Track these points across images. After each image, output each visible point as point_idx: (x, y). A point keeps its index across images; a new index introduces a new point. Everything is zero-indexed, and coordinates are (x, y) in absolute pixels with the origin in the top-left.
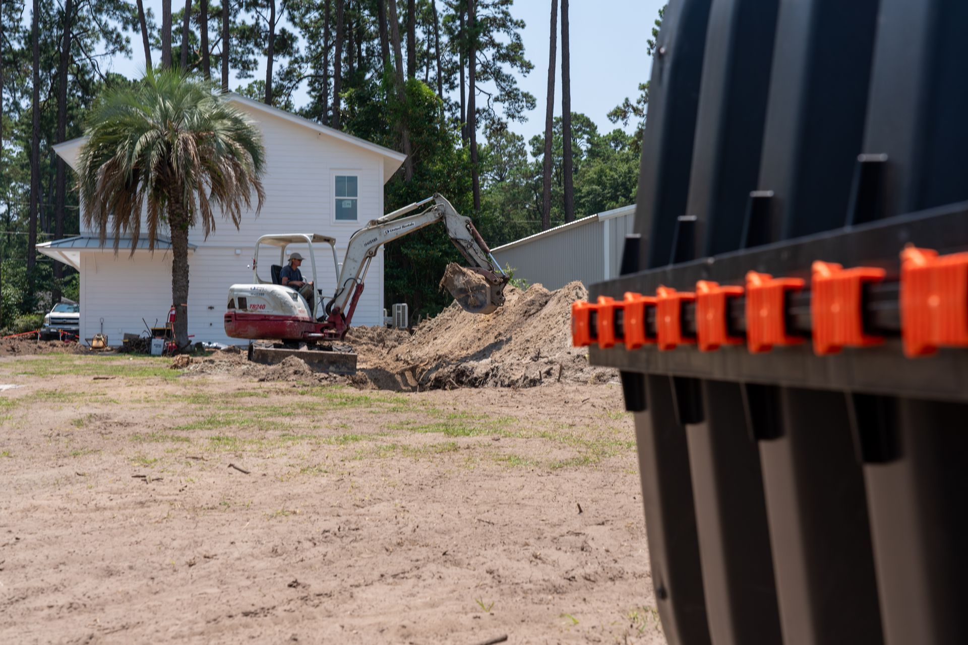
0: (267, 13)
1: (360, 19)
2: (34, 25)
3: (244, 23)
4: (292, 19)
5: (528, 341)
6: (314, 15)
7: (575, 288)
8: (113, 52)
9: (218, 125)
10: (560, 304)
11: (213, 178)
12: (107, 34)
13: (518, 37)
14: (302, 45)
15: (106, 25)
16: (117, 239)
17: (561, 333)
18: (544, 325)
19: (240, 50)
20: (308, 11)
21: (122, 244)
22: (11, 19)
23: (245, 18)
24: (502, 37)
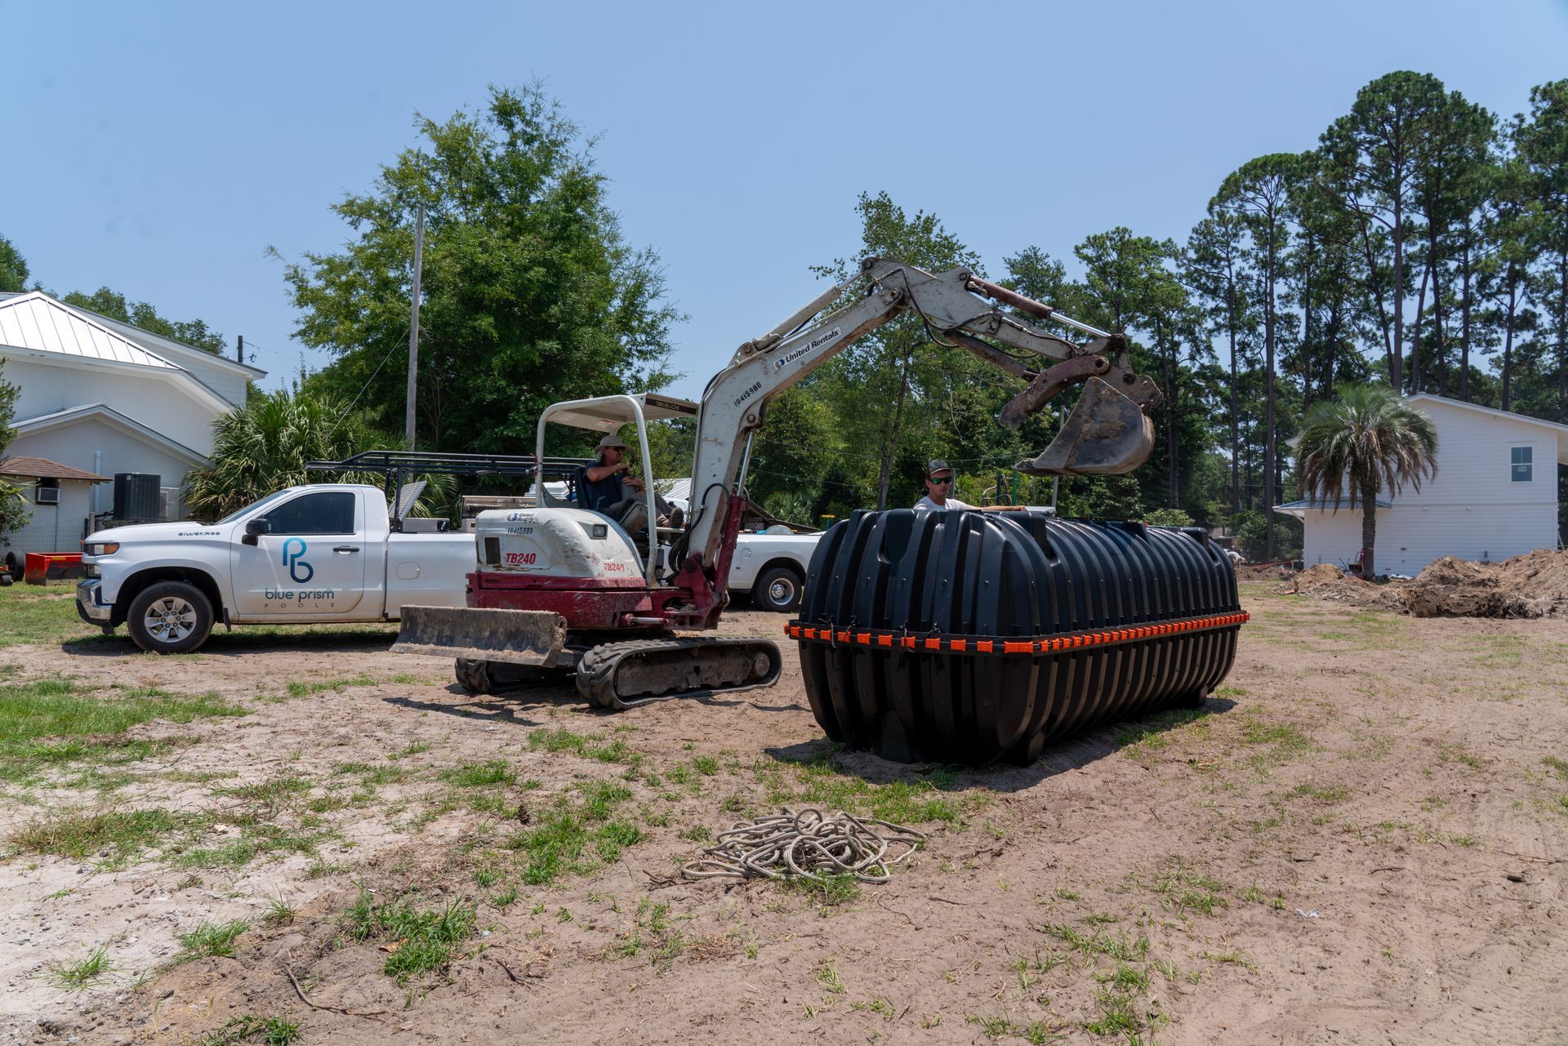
2: (1307, 336)
3: (1487, 309)
6: (1558, 293)
8: (1370, 348)
12: (1364, 334)
14: (1546, 319)
15: (1364, 328)
19: (1483, 331)
20: (1551, 291)
22: (1291, 333)
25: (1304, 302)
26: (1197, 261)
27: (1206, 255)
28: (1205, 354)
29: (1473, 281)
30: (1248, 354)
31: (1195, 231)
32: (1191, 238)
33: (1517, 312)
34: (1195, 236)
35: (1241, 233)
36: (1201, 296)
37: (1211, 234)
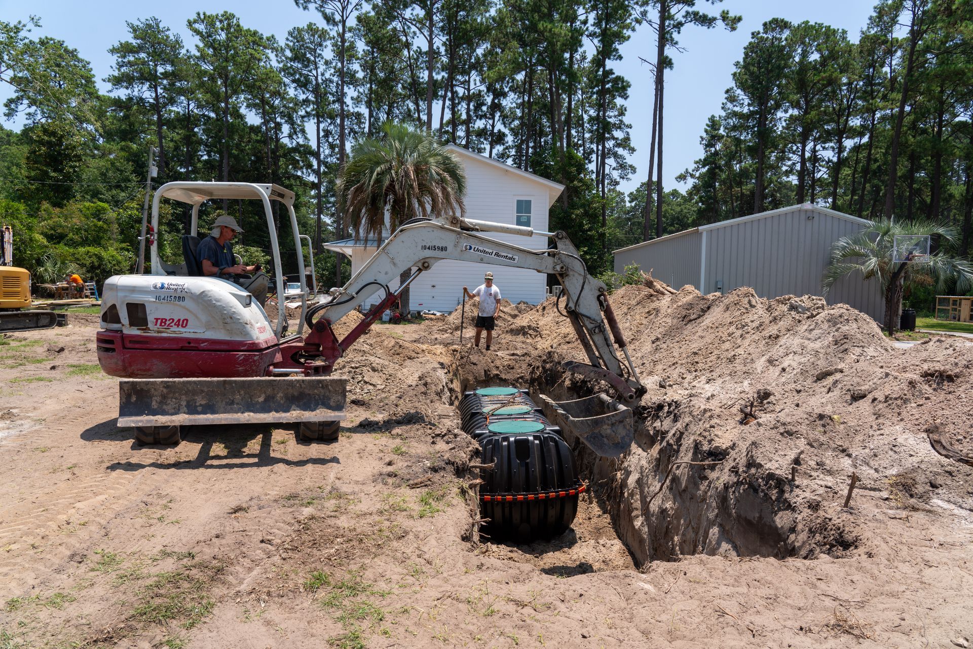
0: (491, 122)
1: (542, 126)
3: (479, 127)
4: (504, 124)
5: (695, 353)
6: (517, 122)
7: (746, 295)
9: (431, 160)
10: (729, 312)
11: (433, 200)
13: (628, 134)
14: (510, 139)
16: (366, 240)
17: (740, 351)
18: (713, 336)
21: (369, 243)
23: (480, 124)
24: (619, 134)
25: (369, 105)
26: (291, 60)
27: (298, 57)
28: (300, 135)
29: (472, 107)
30: (331, 140)
31: (290, 34)
32: (287, 39)
33: (496, 131)
34: (290, 39)
35: (324, 44)
36: (296, 89)
37: (303, 39)
